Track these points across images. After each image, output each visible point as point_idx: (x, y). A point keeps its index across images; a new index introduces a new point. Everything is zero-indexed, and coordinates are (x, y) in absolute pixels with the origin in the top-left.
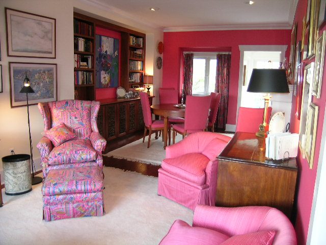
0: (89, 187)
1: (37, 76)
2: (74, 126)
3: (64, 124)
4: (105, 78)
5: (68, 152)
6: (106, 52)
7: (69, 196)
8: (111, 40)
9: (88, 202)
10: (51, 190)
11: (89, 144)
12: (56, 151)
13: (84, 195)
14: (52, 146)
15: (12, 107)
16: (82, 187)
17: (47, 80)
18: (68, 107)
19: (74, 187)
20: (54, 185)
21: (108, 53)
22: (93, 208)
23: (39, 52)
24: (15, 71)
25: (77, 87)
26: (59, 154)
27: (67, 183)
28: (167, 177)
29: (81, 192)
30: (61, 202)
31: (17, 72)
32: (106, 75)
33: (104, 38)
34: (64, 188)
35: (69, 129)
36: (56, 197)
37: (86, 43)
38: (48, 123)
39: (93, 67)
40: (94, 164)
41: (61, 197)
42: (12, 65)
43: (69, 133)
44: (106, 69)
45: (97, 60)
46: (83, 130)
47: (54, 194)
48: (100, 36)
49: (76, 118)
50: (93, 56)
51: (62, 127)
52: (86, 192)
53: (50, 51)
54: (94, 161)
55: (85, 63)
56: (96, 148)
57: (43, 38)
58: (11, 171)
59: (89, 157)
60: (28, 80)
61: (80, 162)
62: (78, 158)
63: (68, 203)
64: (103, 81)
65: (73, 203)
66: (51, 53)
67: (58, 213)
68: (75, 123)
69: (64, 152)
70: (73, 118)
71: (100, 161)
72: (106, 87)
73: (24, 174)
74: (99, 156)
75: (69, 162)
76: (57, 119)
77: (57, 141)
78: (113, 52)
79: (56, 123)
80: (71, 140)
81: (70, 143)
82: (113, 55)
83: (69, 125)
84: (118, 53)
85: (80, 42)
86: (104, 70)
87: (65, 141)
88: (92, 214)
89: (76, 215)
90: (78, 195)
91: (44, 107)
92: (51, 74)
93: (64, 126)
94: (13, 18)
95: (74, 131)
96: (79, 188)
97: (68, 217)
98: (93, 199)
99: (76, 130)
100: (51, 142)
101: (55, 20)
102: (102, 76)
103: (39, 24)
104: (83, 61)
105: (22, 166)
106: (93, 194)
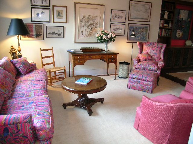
0: (147, 79)
1: (139, 30)
2: (152, 55)
3: (147, 53)
4: (179, 34)
5: (145, 65)
6: (182, 19)
7: (138, 81)
8: (187, 12)
9: (146, 85)
10: (132, 76)
11: (156, 64)
12: (140, 63)
13: (145, 82)
14: (139, 61)
15: (127, 42)
16: (144, 78)
17: (144, 32)
18: (151, 45)
19: (141, 77)
20: (134, 74)
21: (183, 19)
22: (147, 89)
23: (142, 19)
24: (130, 27)
25: (160, 37)
26: (141, 64)
27: (139, 75)
28: (190, 86)
29: (143, 80)
30: (135, 82)
31: (131, 27)
32: (180, 32)
33: (182, 11)
34: (137, 76)
35: (149, 55)
36: (133, 79)
37: (169, 14)
38: (140, 51)
39: (172, 27)
40: (156, 72)
41: (135, 80)
42: (130, 25)
43: (148, 57)
44: (181, 28)
45: (175, 23)
46: (156, 57)
47: (133, 78)
48: (180, 10)
49: (153, 51)
50: (172, 21)
51: (146, 54)
52: (146, 81)
53: (148, 18)
54: (156, 71)
55: (167, 25)
56: (158, 65)
57: (145, 12)
58: (121, 68)
59: (153, 68)
60: (134, 31)
61: (149, 70)
62: (149, 68)
63: (137, 83)
64: (177, 35)
65: (140, 84)
66: (148, 19)
67: (133, 86)
68: (153, 53)
69: (143, 64)
70: (152, 50)
71: (159, 72)
72: (179, 39)
73: (126, 70)
74: (159, 70)
75: (145, 69)
76: (145, 50)
77: (142, 59)
78: (187, 19)
79: (144, 52)
80: (149, 60)
81: (147, 61)
82: (187, 21)
83: (150, 53)
84: (191, 19)
85: (165, 13)
86: (179, 29)
87: (146, 60)
88: (146, 91)
89: (140, 90)
90: (142, 81)
91: (140, 44)
92: (146, 29)
93: (148, 54)
94: (132, 4)
95: (152, 57)
96: (143, 78)
97: (136, 89)
98: (148, 85)
99: (153, 56)
100: (140, 59)
101: (152, 3)
102: (178, 33)
103: (143, 6)
104: (166, 23)
105: (126, 66)
106: (148, 83)
